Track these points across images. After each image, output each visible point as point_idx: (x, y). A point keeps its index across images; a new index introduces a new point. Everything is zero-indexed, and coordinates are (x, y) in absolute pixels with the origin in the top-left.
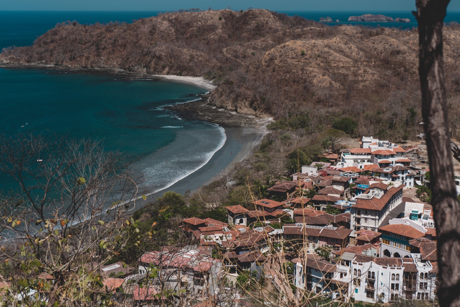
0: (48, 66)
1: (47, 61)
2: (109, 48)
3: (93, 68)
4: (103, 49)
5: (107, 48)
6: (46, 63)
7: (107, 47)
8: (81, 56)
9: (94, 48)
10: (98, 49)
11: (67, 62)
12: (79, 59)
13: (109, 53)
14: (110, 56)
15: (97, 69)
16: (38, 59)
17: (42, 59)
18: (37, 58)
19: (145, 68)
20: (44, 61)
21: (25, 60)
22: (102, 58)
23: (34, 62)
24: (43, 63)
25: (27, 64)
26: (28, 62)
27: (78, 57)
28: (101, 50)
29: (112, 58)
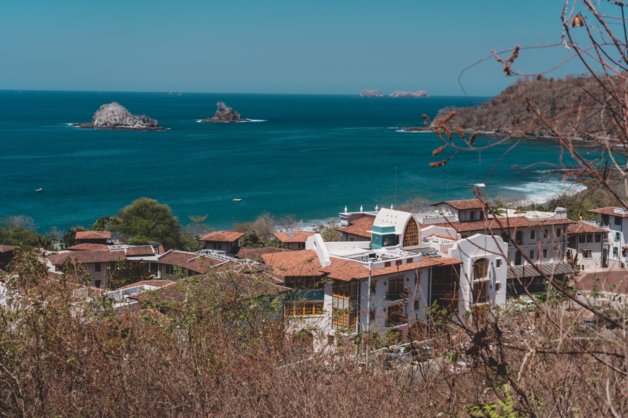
0: (487, 133)
1: (487, 127)
2: (570, 107)
3: (542, 135)
4: (561, 109)
5: (567, 108)
6: (486, 129)
7: (568, 106)
8: (528, 118)
9: (549, 107)
10: (554, 108)
11: (508, 127)
12: (524, 122)
13: (569, 115)
14: (570, 119)
15: (547, 137)
16: (477, 124)
17: (482, 124)
18: (476, 122)
19: (609, 135)
20: (483, 127)
21: (460, 124)
22: (557, 121)
23: (471, 127)
24: (482, 129)
25: (462, 130)
26: (464, 127)
27: (524, 120)
28: (557, 111)
29: (571, 122)
